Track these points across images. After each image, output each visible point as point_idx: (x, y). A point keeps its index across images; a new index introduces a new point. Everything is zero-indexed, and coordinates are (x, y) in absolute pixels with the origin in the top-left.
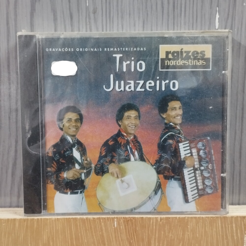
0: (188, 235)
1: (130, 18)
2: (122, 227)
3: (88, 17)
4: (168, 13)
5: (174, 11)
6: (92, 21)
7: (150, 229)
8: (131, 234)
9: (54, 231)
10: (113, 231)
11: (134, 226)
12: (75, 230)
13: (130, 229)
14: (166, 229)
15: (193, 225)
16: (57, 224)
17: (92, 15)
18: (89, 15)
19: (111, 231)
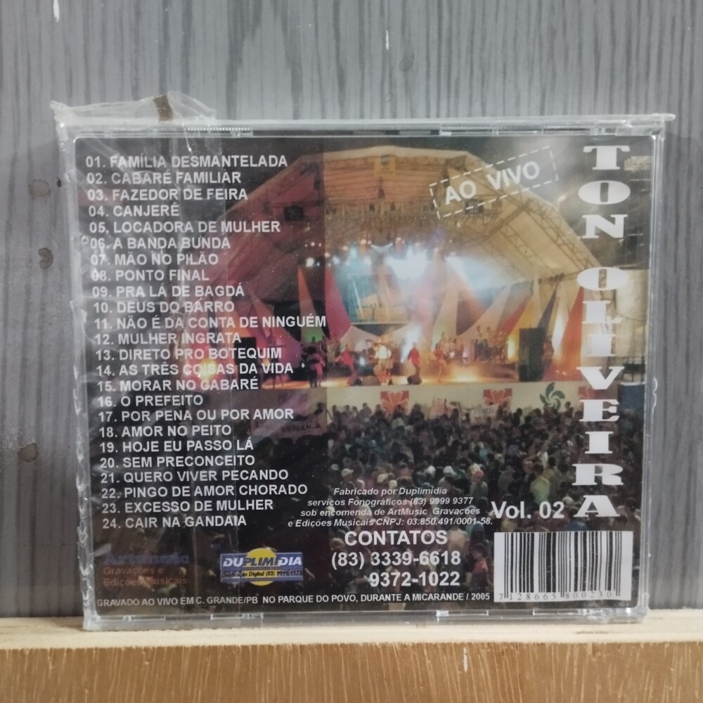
0: (671, 692)
1: (504, 83)
2: (482, 672)
3: (387, 80)
4: (612, 69)
5: (629, 63)
6: (400, 91)
7: (562, 678)
8: (510, 693)
9: (291, 683)
10: (457, 683)
11: (518, 669)
12: (349, 680)
13: (507, 676)
14: (609, 676)
15: (683, 666)
16: (299, 662)
17: (399, 75)
18: (391, 76)
19: (451, 683)
